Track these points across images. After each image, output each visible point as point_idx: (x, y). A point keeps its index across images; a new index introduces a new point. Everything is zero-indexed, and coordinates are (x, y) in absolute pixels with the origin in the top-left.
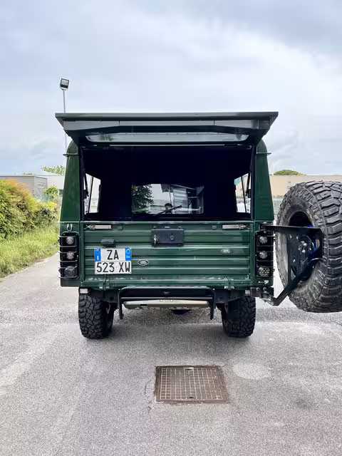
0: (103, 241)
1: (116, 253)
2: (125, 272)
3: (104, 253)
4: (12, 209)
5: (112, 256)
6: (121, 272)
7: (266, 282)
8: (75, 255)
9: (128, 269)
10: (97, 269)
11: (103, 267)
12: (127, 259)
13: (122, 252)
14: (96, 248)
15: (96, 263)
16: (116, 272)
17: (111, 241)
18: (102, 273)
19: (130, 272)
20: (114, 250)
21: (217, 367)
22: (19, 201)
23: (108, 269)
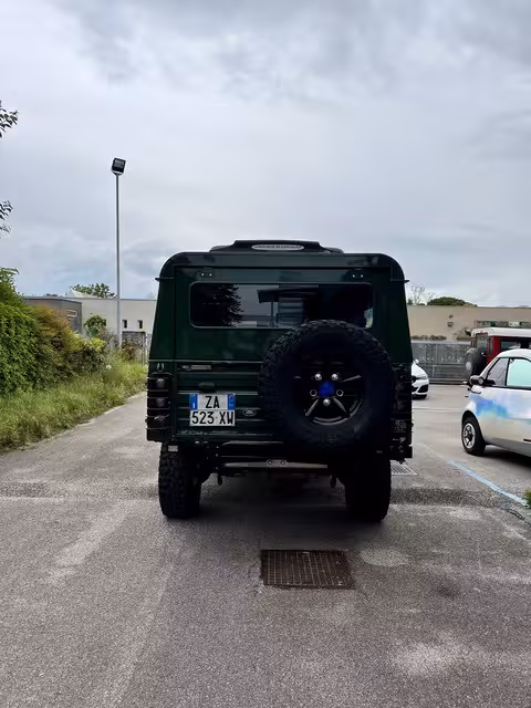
0: (202, 384)
1: (216, 400)
2: (227, 424)
3: (202, 400)
4: (44, 347)
5: (212, 404)
6: (223, 424)
7: (403, 439)
8: (166, 401)
9: (230, 421)
10: (192, 419)
11: (200, 417)
12: (229, 408)
13: (223, 399)
14: (192, 394)
15: (192, 412)
16: (216, 423)
17: (212, 384)
18: (198, 424)
19: (233, 424)
20: (214, 396)
21: (339, 553)
22: (53, 335)
23: (206, 419)
